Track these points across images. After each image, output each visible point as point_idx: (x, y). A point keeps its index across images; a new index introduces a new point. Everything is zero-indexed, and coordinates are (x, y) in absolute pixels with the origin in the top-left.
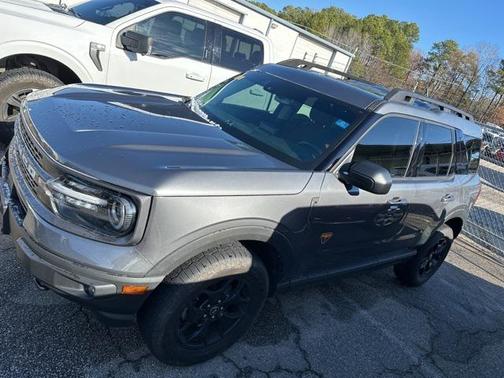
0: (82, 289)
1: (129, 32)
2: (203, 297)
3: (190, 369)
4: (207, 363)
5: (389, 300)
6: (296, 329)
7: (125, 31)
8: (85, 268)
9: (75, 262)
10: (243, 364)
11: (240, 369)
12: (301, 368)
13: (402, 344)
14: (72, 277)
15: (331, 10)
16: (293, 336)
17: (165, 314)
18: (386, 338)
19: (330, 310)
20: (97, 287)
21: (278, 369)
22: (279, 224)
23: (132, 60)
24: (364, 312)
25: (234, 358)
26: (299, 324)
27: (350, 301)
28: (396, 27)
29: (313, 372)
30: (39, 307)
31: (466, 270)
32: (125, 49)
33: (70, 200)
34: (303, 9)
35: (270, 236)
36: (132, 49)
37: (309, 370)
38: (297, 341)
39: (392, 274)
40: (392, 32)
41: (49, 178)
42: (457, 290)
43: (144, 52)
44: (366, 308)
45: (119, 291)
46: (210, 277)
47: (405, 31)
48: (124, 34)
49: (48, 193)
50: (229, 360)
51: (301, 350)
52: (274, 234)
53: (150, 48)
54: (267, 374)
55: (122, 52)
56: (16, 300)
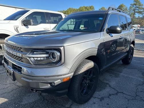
0: (49, 85)
1: (24, 20)
2: (84, 78)
3: (86, 103)
4: (90, 100)
5: (125, 69)
6: (107, 84)
7: (23, 20)
8: (49, 77)
9: (45, 77)
10: (100, 97)
11: (100, 99)
12: (116, 93)
13: (136, 78)
14: (46, 82)
15: (70, 9)
16: (108, 86)
17: (77, 85)
18: (131, 78)
19: (113, 76)
20: (55, 82)
21: (110, 95)
22: (98, 49)
23: (27, 28)
24: (121, 74)
25: (96, 96)
26: (107, 82)
27: (116, 72)
28: (88, 8)
29: (119, 92)
30: (31, 103)
31: (138, 57)
32: (25, 25)
33: (36, 59)
34: (62, 11)
35: (97, 53)
36: (27, 25)
37: (118, 92)
38: (110, 86)
39: (122, 63)
40: (87, 9)
41: (27, 53)
42: (140, 61)
43: (30, 24)
44: (121, 73)
45: (62, 81)
46: (85, 70)
47: (90, 8)
48: (23, 21)
49: (28, 58)
50: (95, 98)
51: (113, 88)
52: (97, 52)
53: (32, 23)
54: (108, 97)
55: (24, 27)
56: (23, 103)
